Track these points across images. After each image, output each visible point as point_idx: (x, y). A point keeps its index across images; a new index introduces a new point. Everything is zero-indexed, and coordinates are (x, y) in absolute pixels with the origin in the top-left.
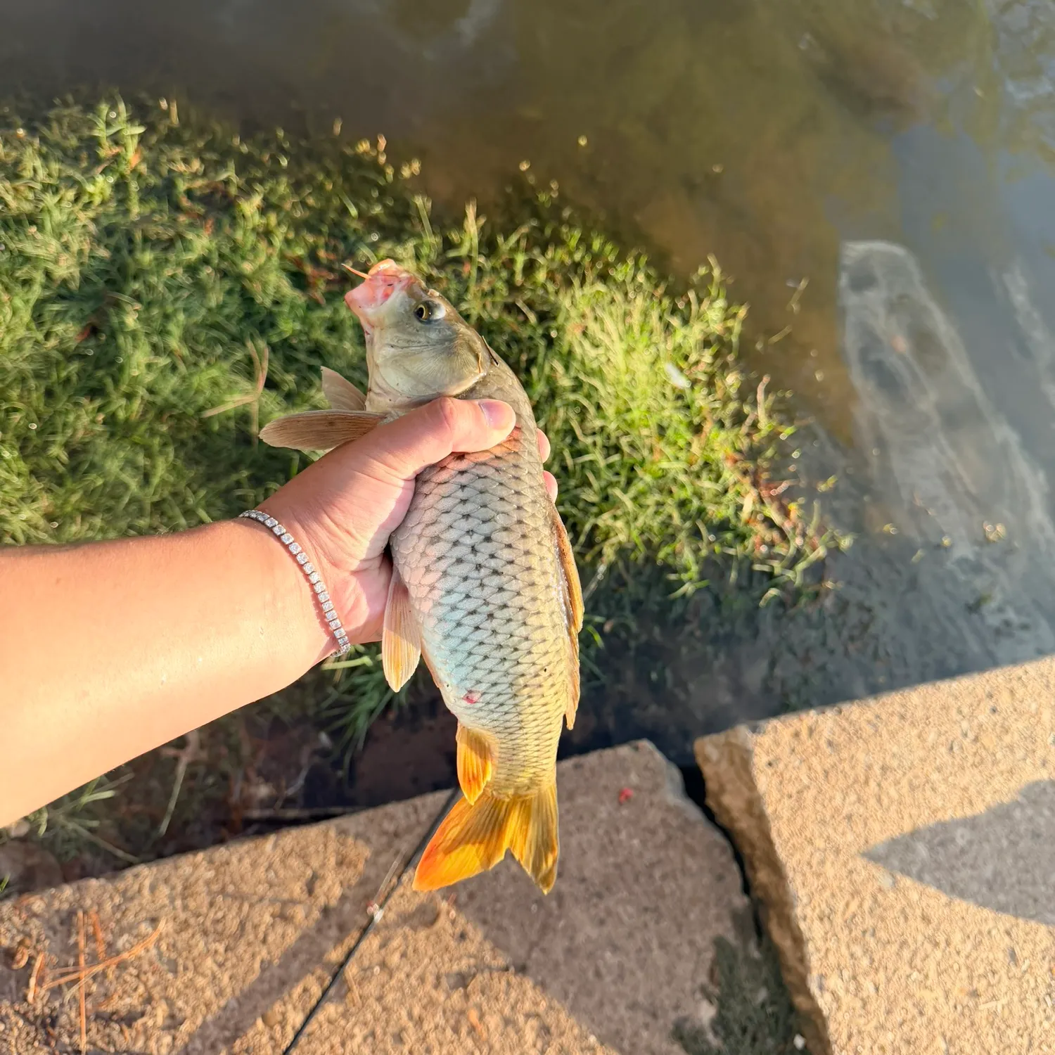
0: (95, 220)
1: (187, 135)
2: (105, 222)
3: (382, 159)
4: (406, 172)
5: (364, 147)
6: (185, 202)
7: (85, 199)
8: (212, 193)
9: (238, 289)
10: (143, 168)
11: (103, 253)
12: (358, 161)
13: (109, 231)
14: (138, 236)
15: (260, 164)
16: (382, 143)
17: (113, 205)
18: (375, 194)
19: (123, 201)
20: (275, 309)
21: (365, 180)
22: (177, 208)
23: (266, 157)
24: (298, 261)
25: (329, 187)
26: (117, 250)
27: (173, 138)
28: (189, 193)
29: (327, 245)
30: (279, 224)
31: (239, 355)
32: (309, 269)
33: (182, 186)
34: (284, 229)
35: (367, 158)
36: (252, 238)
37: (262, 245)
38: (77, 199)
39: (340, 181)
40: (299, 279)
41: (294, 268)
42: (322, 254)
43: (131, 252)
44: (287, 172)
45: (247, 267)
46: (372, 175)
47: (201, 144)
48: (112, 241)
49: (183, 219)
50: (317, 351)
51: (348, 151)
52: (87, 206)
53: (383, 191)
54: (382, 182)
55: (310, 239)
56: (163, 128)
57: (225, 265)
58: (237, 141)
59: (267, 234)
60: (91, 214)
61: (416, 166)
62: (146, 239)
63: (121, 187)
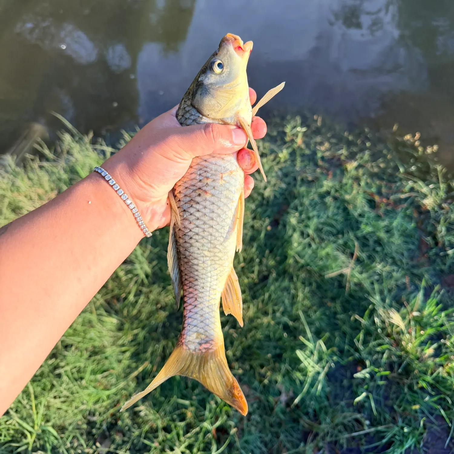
0: (281, 169)
1: (323, 130)
2: (284, 171)
3: (417, 143)
4: (429, 150)
5: (408, 137)
6: (320, 163)
7: (278, 159)
8: (332, 159)
9: (342, 207)
10: (303, 146)
11: (283, 186)
12: (404, 144)
13: (286, 175)
14: (299, 178)
15: (356, 145)
16: (418, 135)
17: (289, 163)
18: (412, 161)
19: (293, 161)
20: (360, 219)
21: (408, 153)
22: (316, 165)
23: (359, 142)
24: (372, 194)
25: (389, 157)
26: (289, 184)
27: (317, 132)
28: (323, 158)
29: (386, 186)
30: (364, 175)
31: (341, 242)
32: (377, 198)
33: (319, 155)
34: (365, 177)
35: (409, 142)
36: (350, 181)
37: (355, 186)
38: (274, 160)
39: (394, 153)
40: (372, 204)
41: (369, 198)
42: (384, 190)
43: (295, 185)
44: (369, 149)
45: (347, 197)
46: (411, 151)
47: (329, 135)
48: (287, 180)
49: (318, 170)
50: (379, 242)
51: (399, 139)
52: (278, 163)
53: (417, 159)
54: (415, 155)
55: (378, 182)
56: (313, 128)
57: (337, 195)
58: (346, 134)
59: (357, 179)
60: (279, 166)
61: (435, 148)
62: (302, 180)
63: (293, 154)
